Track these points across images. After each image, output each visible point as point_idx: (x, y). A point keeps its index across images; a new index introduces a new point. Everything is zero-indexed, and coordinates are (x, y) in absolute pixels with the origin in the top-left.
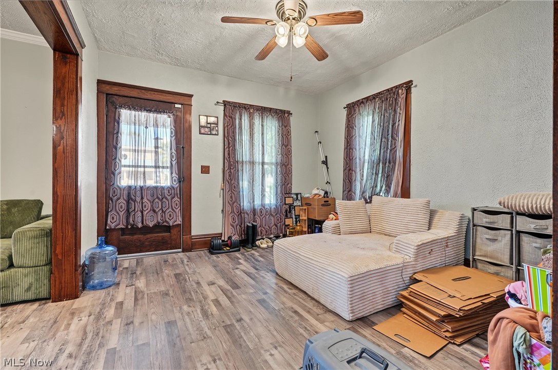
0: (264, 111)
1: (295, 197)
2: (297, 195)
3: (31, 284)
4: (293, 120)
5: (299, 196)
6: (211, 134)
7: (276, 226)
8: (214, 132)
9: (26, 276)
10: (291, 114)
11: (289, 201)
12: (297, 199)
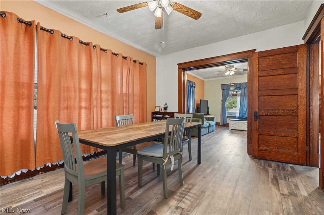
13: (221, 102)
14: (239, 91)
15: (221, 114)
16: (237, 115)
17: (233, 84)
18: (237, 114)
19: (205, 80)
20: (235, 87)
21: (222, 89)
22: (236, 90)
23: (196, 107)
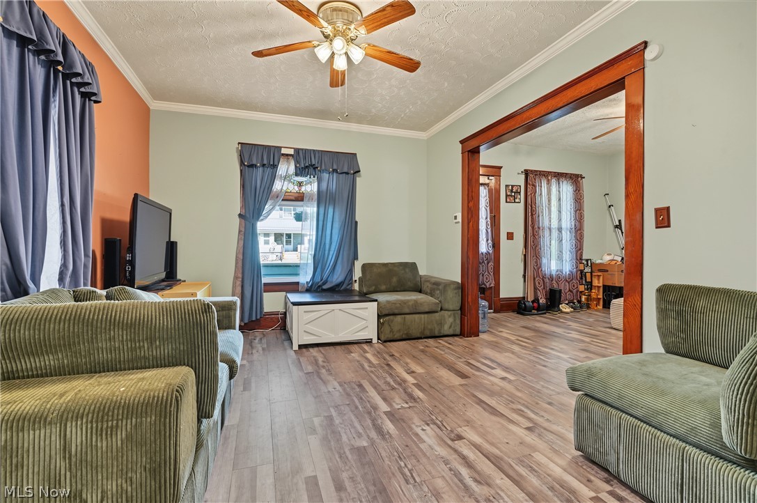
0: (559, 176)
1: (585, 263)
2: (587, 260)
3: (452, 323)
4: (585, 183)
5: (589, 262)
6: (515, 202)
7: (571, 292)
8: (517, 200)
9: (450, 316)
10: (584, 178)
11: (581, 267)
12: (588, 265)
13: (238, 220)
14: (310, 183)
15: (236, 278)
16: (305, 278)
17: (291, 152)
18: (301, 272)
19: (154, 105)
20: (297, 162)
21: (242, 163)
22: (300, 179)
23: (95, 243)
